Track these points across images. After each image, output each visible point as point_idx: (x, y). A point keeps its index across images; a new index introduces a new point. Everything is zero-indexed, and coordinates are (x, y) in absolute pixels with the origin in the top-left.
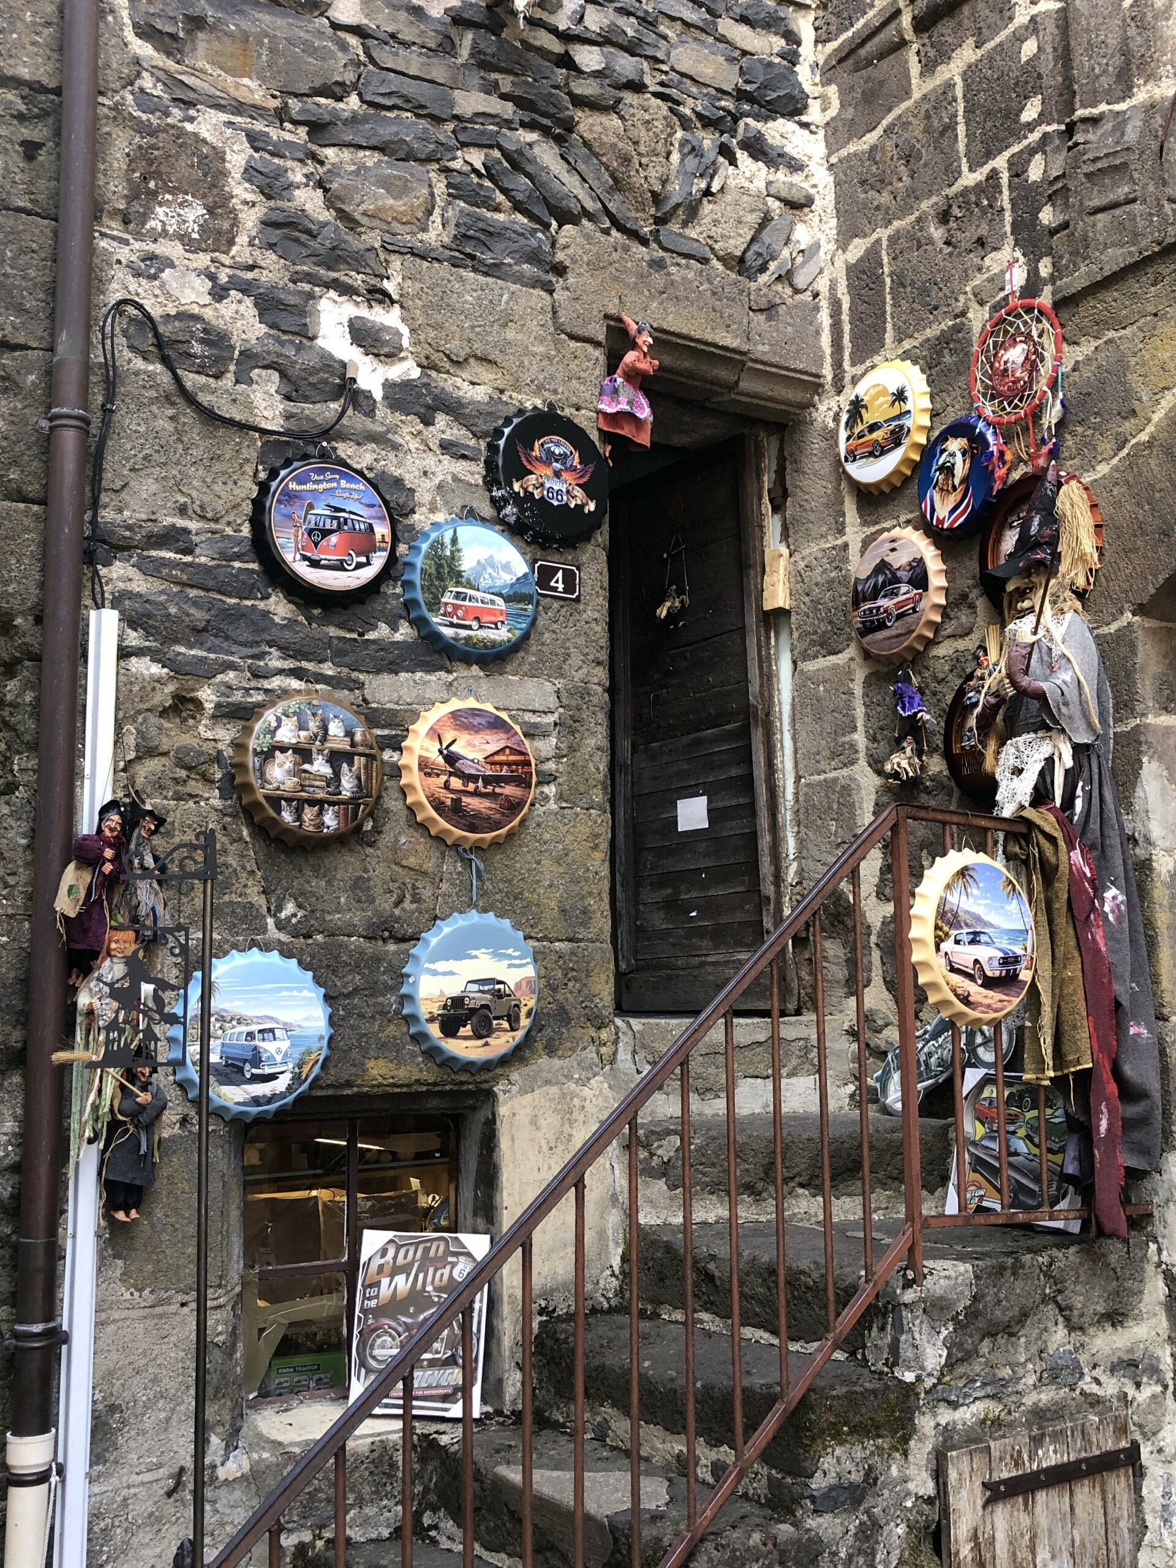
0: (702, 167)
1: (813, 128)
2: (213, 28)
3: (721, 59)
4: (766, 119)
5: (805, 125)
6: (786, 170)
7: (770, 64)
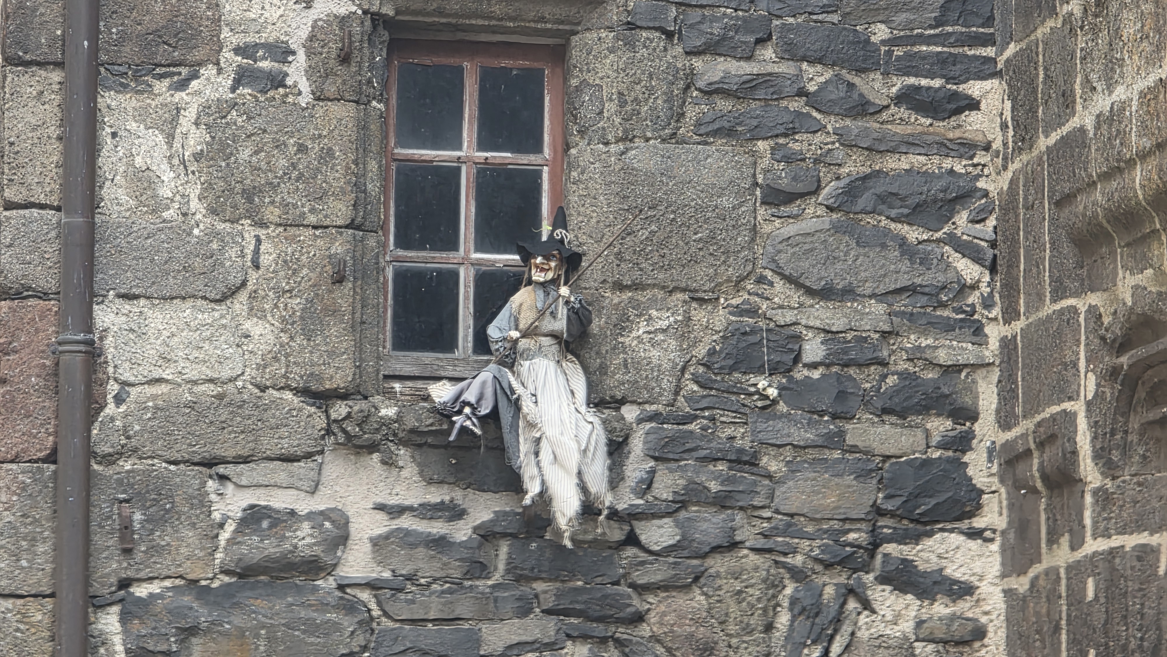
0: (817, 629)
1: (988, 534)
2: (207, 631)
3: (849, 479)
4: (916, 538)
5: (975, 534)
6: (946, 600)
7: (927, 463)
